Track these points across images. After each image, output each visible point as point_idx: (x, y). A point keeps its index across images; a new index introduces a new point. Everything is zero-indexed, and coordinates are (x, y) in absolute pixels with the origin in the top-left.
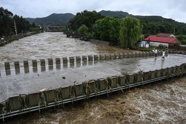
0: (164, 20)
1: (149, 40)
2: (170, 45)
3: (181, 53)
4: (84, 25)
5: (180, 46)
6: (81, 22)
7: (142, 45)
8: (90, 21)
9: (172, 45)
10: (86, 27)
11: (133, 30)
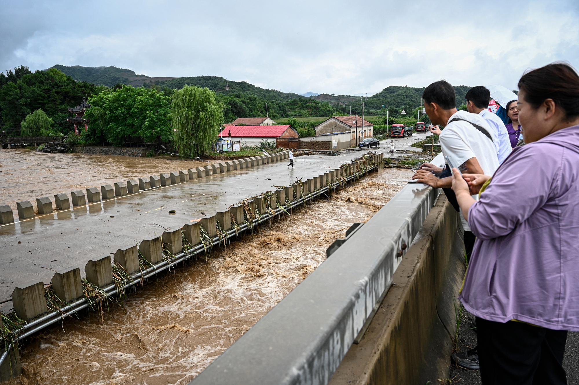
0: (229, 86)
1: (230, 134)
2: (279, 140)
3: (311, 154)
4: (39, 111)
5: (300, 141)
6: (21, 101)
7: (225, 148)
8: (49, 97)
9: (283, 140)
10: (44, 114)
11: (206, 114)
